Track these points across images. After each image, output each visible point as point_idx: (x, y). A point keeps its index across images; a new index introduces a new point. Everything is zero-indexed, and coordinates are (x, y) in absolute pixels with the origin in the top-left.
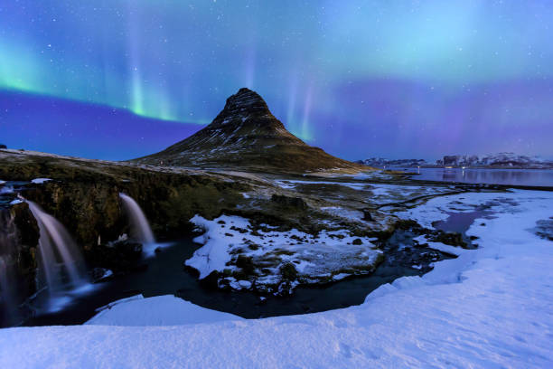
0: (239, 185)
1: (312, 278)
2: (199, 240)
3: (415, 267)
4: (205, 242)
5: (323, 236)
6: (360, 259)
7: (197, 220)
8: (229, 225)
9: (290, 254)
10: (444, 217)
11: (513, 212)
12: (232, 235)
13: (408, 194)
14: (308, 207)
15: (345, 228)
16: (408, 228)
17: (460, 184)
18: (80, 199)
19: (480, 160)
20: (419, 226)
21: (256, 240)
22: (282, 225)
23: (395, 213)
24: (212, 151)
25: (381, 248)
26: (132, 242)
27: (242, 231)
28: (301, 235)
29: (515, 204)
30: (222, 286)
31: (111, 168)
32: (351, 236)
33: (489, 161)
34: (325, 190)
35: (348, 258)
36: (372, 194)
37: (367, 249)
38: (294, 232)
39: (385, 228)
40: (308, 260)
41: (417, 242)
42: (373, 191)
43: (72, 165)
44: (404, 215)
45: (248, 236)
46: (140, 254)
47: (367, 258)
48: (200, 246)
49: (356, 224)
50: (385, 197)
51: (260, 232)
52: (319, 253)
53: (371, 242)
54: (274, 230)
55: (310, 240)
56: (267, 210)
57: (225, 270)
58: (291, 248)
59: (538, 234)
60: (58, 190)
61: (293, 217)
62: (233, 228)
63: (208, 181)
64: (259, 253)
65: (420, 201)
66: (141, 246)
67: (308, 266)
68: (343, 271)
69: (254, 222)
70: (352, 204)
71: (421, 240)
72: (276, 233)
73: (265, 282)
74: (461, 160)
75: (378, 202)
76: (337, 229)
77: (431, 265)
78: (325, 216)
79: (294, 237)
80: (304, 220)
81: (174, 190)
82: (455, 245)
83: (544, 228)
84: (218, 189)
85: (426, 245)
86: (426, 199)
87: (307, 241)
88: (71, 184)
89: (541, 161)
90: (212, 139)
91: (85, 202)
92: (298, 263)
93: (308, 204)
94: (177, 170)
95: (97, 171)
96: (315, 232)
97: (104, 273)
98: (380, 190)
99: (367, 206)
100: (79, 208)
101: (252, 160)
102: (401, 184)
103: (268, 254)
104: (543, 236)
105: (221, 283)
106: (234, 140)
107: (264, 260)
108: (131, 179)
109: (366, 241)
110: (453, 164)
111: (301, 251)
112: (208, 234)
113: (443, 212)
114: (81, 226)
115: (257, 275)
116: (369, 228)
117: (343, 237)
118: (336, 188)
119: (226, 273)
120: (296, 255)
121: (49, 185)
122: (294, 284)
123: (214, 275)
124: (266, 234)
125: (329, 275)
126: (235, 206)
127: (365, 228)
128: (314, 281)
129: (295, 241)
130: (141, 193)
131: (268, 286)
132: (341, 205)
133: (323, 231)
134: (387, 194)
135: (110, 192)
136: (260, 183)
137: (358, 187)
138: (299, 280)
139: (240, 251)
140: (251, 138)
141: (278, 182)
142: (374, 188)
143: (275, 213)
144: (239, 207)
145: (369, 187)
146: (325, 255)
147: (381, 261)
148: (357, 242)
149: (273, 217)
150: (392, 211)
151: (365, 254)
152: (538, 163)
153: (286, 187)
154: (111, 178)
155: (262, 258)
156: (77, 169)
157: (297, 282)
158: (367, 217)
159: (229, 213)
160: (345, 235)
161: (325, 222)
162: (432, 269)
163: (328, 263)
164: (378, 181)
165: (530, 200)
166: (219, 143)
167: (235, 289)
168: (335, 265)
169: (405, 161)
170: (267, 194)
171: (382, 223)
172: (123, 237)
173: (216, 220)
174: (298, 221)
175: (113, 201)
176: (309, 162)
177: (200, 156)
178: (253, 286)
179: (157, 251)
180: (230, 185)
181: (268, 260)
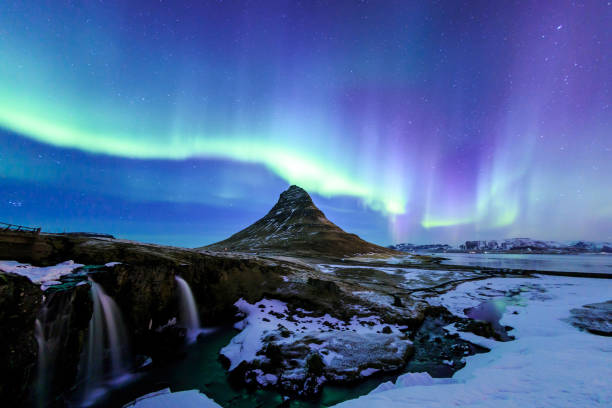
0: (282, 269)
1: (340, 374)
2: (239, 325)
3: (446, 362)
4: (244, 328)
5: (354, 322)
6: (389, 350)
7: (241, 304)
8: (268, 310)
9: (319, 342)
10: (475, 304)
11: (543, 299)
12: (268, 321)
13: (437, 279)
14: (340, 291)
15: (375, 315)
16: (437, 316)
17: (485, 268)
18: (140, 282)
19: (500, 245)
20: (449, 313)
21: (290, 326)
22: (316, 310)
23: (427, 299)
24: (267, 238)
25: (411, 338)
26: (179, 326)
27: (279, 316)
28: (333, 321)
29: (543, 291)
30: (249, 381)
31: (176, 253)
32: (382, 323)
33: (509, 247)
34: (361, 274)
35: (376, 349)
36: (404, 279)
37: (396, 339)
38: (328, 318)
39: (415, 315)
40: (336, 350)
41: (447, 331)
42: (406, 275)
43: (145, 250)
44: (434, 301)
45: (284, 322)
46: (183, 340)
47: (395, 350)
48: (239, 331)
49: (386, 309)
50: (417, 282)
51: (295, 317)
52: (347, 342)
53: (401, 330)
54: (309, 315)
55: (341, 327)
56: (303, 294)
57: (254, 361)
58: (320, 336)
59: (575, 324)
60: (124, 273)
61: (326, 302)
62: (271, 313)
63: (254, 265)
64: (289, 341)
65: (450, 287)
66: (184, 331)
67: (335, 359)
68: (370, 365)
69: (291, 306)
70: (385, 289)
71: (451, 329)
72: (310, 319)
73: (290, 376)
74: (482, 245)
75: (410, 287)
76: (367, 315)
77: (462, 360)
78: (356, 301)
79: (326, 323)
80: (337, 305)
81: (225, 273)
82: (487, 336)
83: (580, 319)
84: (262, 271)
85: (456, 335)
86: (455, 284)
87: (338, 329)
88: (136, 267)
89: (558, 246)
90: (267, 228)
91: (143, 285)
92: (326, 353)
93: (341, 288)
94: (230, 255)
95: (164, 256)
96: (346, 318)
97: (144, 361)
98: (411, 275)
99: (399, 291)
100: (137, 290)
101: (299, 246)
102: (430, 268)
103: (297, 342)
104: (582, 328)
105: (249, 376)
106: (285, 228)
107: (292, 350)
108: (189, 263)
109: (396, 330)
110: (475, 249)
111: (329, 339)
112: (249, 319)
113: (473, 298)
114: (136, 308)
115: (285, 368)
116: (399, 315)
117: (373, 324)
118: (371, 273)
119: (255, 364)
120: (325, 344)
121: (118, 268)
122: (321, 380)
123: (244, 365)
124: (300, 320)
125: (356, 369)
126: (275, 289)
127: (394, 315)
128: (341, 377)
129: (327, 328)
130: (195, 276)
131: (294, 381)
132: (374, 290)
133: (355, 317)
134: (418, 279)
135: (168, 275)
136: (302, 267)
137: (391, 271)
138: (326, 377)
139: (272, 338)
140: (298, 226)
141: (320, 267)
142: (406, 272)
143: (311, 297)
144: (279, 291)
145: (400, 271)
146: (353, 344)
147: (410, 353)
148: (387, 331)
149: (307, 301)
150: (424, 297)
151: (393, 345)
152: (554, 248)
153: (326, 271)
154: (172, 262)
155: (291, 347)
156: (147, 254)
157: (323, 378)
158: (397, 303)
159: (270, 297)
160: (375, 321)
161: (356, 307)
162: (464, 365)
163: (356, 355)
164: (409, 266)
165: (558, 286)
166: (272, 231)
167: (261, 385)
168: (363, 357)
169: (432, 246)
170: (304, 277)
171: (413, 309)
172: (173, 321)
173: (258, 304)
174: (331, 307)
175: (169, 284)
176: (347, 247)
177: (257, 242)
178: (279, 381)
179: (200, 337)
180: (272, 268)
181: (297, 349)
